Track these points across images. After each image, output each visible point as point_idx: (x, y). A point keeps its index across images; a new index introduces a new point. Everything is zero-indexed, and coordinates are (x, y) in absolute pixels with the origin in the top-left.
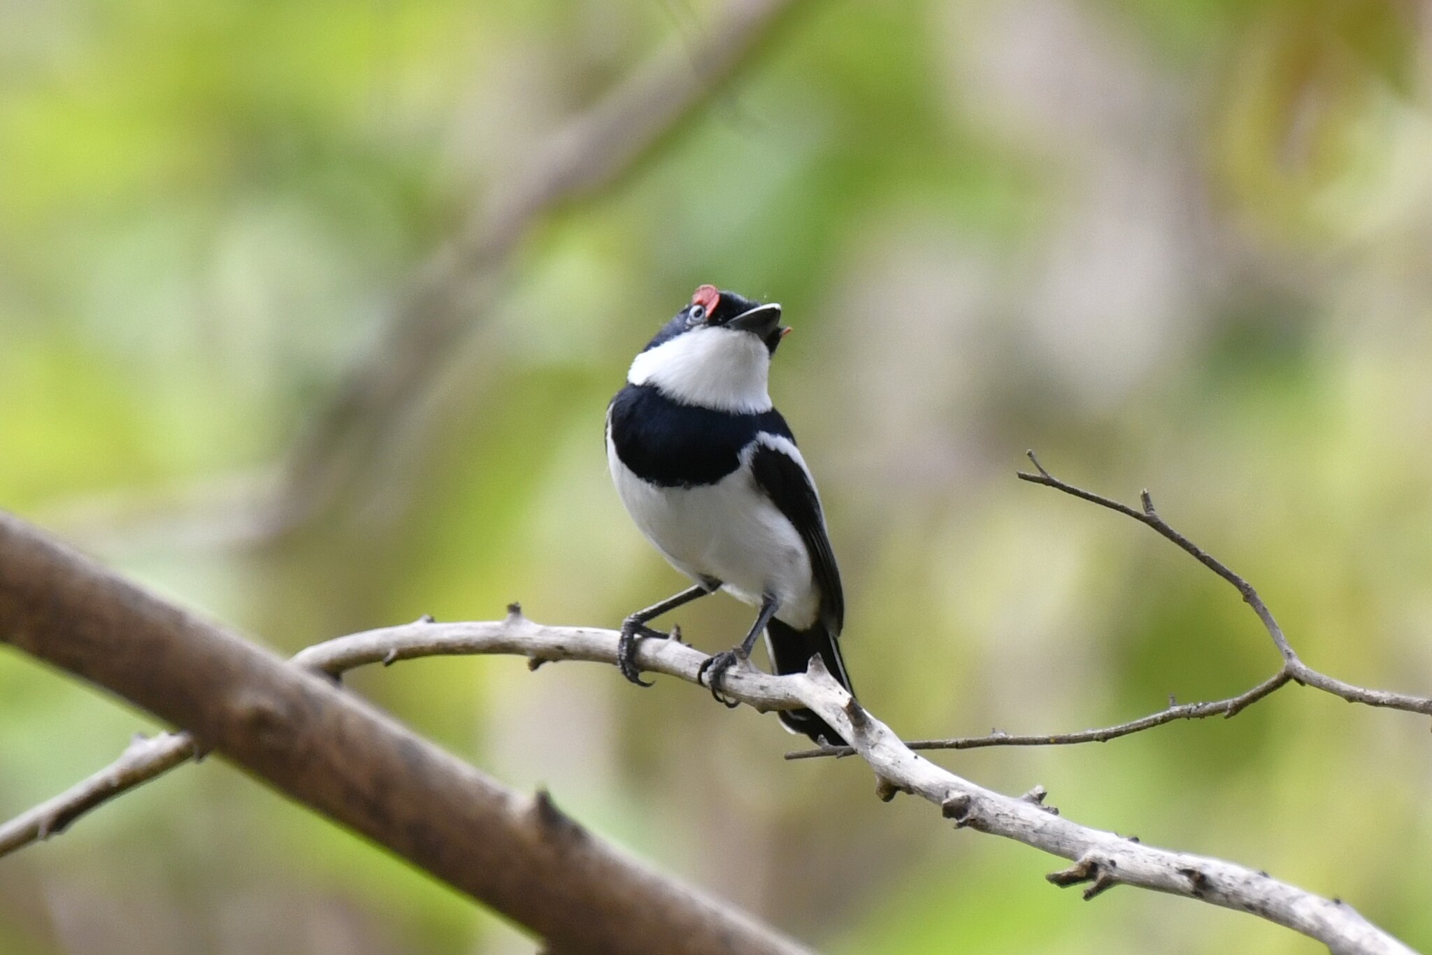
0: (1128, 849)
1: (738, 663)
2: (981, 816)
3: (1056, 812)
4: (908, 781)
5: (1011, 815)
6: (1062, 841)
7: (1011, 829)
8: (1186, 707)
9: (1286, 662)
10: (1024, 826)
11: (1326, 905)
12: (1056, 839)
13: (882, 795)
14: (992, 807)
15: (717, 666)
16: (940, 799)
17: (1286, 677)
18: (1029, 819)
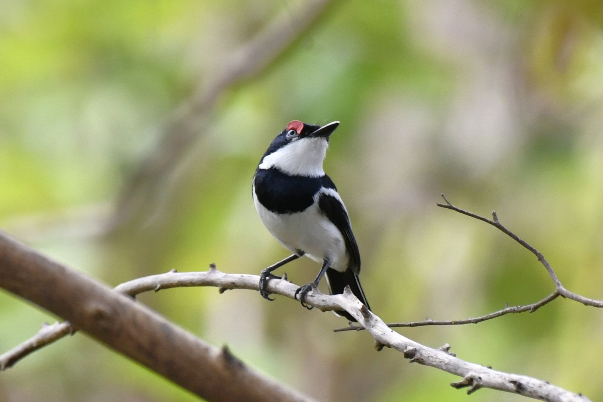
0: (487, 372)
1: (313, 290)
2: (422, 357)
3: (455, 355)
4: (388, 342)
5: (435, 357)
6: (458, 368)
7: (434, 363)
8: (513, 308)
9: (557, 288)
10: (440, 362)
11: (575, 396)
12: (454, 368)
13: (377, 348)
14: (426, 353)
15: (303, 291)
16: (403, 350)
17: (558, 294)
18: (443, 359)
